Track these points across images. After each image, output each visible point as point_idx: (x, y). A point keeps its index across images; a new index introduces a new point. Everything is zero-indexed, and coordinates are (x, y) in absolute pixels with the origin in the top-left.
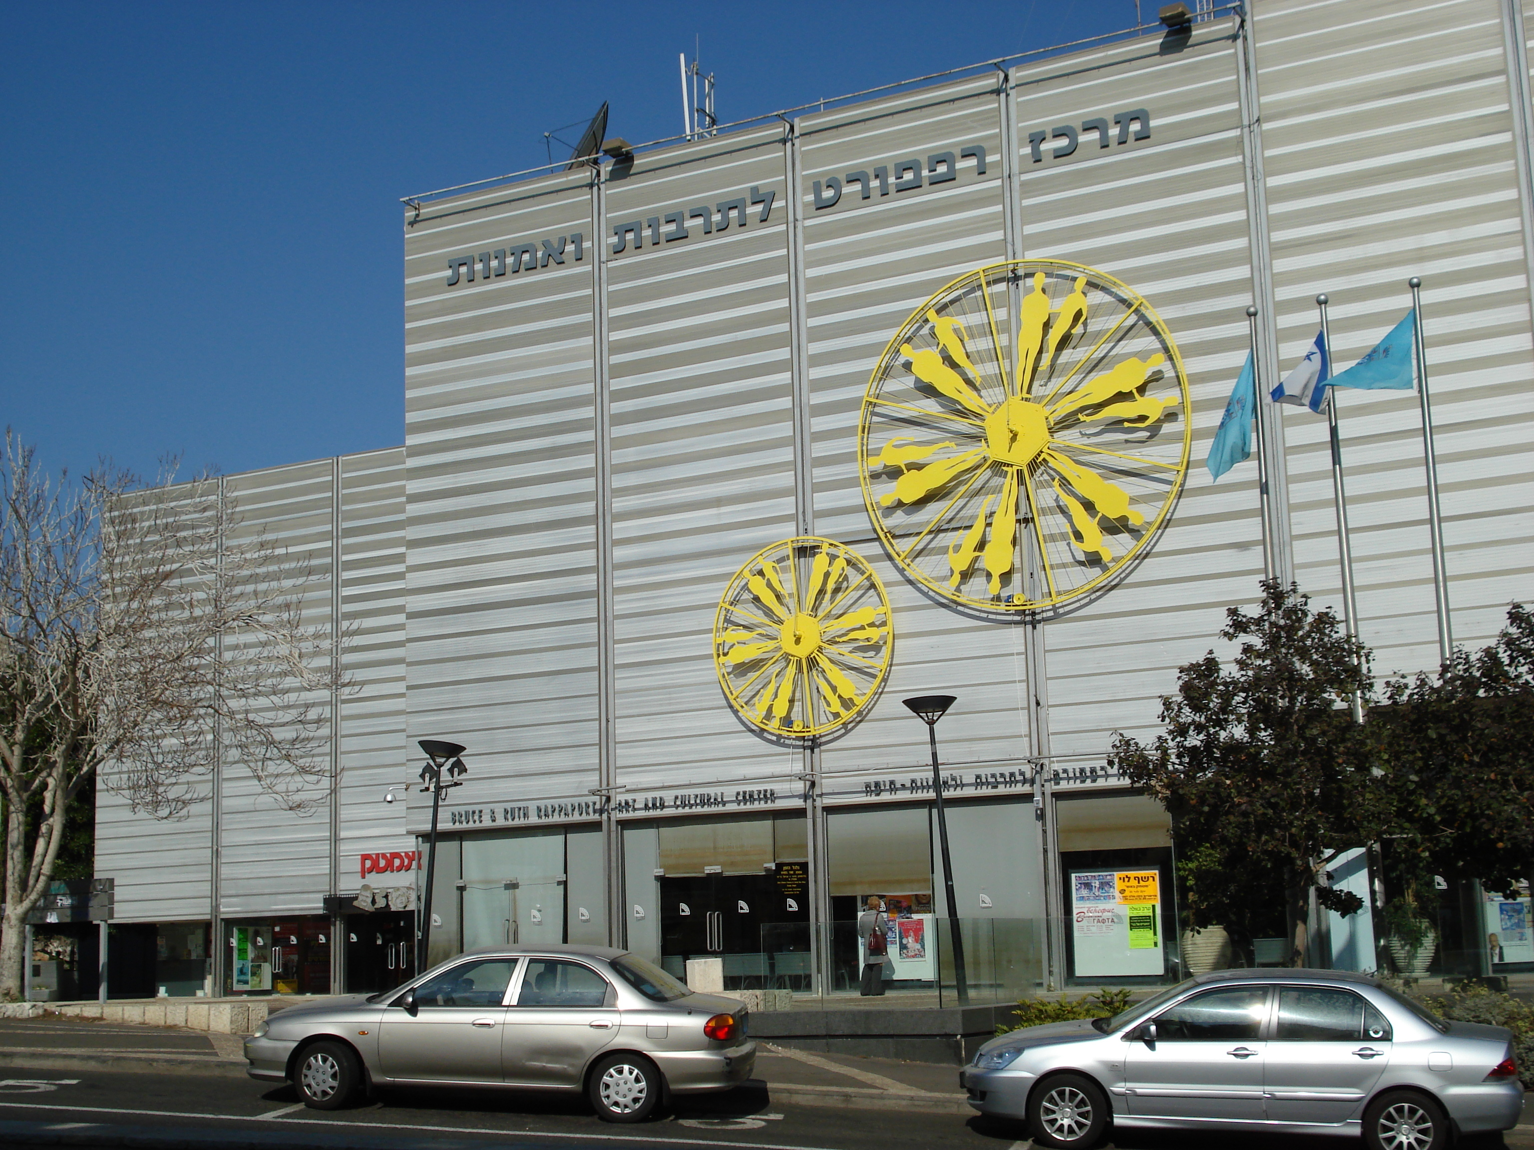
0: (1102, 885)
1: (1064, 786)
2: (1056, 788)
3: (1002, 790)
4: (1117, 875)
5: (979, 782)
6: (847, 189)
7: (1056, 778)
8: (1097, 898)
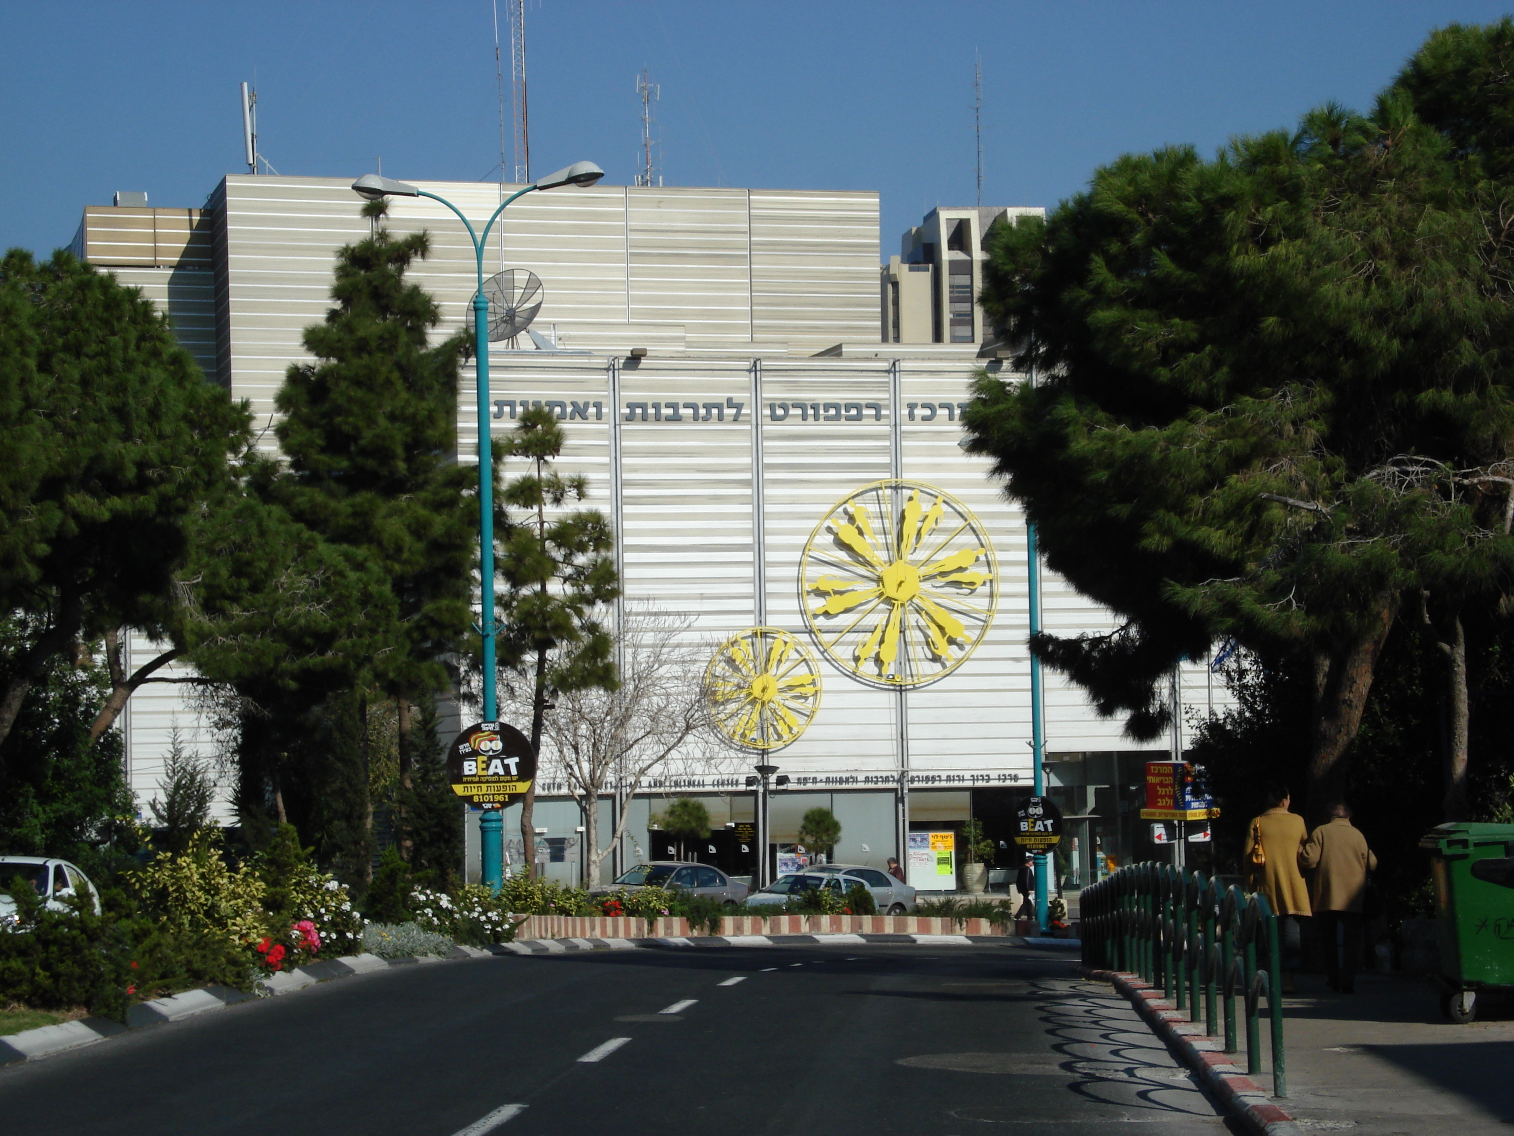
0: (923, 840)
1: (916, 785)
2: (911, 786)
3: (880, 785)
4: (931, 834)
5: (867, 780)
6: (792, 411)
7: (912, 780)
8: (919, 847)
